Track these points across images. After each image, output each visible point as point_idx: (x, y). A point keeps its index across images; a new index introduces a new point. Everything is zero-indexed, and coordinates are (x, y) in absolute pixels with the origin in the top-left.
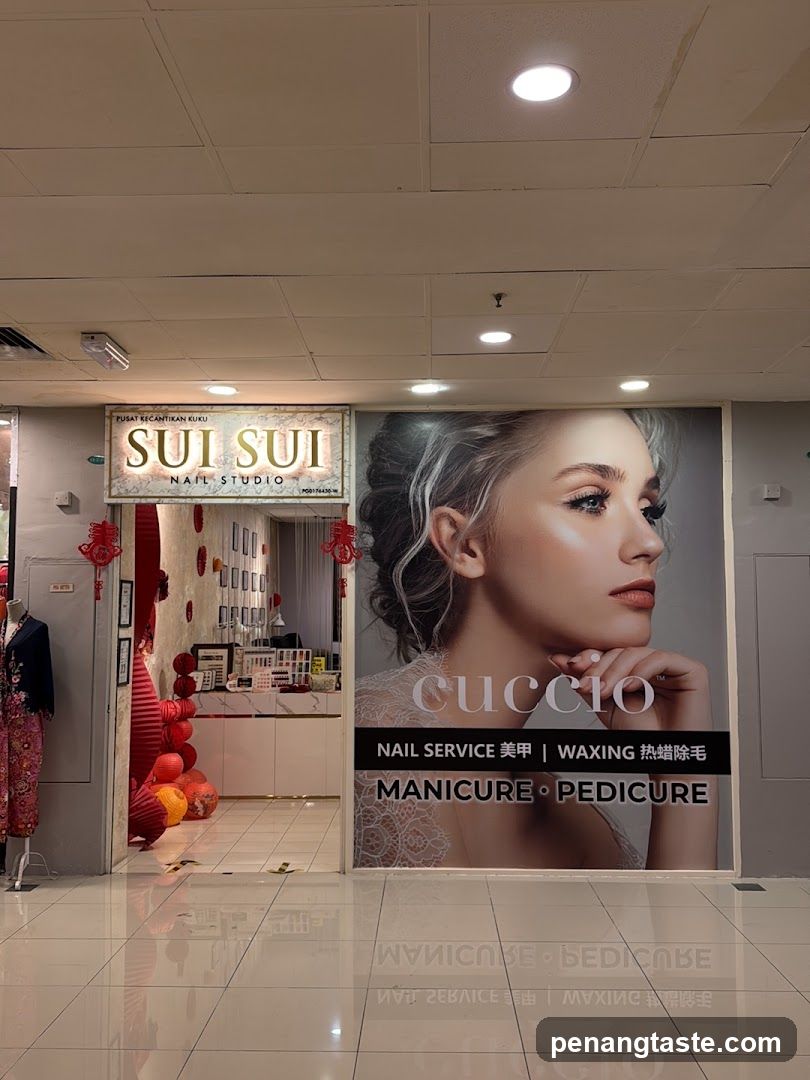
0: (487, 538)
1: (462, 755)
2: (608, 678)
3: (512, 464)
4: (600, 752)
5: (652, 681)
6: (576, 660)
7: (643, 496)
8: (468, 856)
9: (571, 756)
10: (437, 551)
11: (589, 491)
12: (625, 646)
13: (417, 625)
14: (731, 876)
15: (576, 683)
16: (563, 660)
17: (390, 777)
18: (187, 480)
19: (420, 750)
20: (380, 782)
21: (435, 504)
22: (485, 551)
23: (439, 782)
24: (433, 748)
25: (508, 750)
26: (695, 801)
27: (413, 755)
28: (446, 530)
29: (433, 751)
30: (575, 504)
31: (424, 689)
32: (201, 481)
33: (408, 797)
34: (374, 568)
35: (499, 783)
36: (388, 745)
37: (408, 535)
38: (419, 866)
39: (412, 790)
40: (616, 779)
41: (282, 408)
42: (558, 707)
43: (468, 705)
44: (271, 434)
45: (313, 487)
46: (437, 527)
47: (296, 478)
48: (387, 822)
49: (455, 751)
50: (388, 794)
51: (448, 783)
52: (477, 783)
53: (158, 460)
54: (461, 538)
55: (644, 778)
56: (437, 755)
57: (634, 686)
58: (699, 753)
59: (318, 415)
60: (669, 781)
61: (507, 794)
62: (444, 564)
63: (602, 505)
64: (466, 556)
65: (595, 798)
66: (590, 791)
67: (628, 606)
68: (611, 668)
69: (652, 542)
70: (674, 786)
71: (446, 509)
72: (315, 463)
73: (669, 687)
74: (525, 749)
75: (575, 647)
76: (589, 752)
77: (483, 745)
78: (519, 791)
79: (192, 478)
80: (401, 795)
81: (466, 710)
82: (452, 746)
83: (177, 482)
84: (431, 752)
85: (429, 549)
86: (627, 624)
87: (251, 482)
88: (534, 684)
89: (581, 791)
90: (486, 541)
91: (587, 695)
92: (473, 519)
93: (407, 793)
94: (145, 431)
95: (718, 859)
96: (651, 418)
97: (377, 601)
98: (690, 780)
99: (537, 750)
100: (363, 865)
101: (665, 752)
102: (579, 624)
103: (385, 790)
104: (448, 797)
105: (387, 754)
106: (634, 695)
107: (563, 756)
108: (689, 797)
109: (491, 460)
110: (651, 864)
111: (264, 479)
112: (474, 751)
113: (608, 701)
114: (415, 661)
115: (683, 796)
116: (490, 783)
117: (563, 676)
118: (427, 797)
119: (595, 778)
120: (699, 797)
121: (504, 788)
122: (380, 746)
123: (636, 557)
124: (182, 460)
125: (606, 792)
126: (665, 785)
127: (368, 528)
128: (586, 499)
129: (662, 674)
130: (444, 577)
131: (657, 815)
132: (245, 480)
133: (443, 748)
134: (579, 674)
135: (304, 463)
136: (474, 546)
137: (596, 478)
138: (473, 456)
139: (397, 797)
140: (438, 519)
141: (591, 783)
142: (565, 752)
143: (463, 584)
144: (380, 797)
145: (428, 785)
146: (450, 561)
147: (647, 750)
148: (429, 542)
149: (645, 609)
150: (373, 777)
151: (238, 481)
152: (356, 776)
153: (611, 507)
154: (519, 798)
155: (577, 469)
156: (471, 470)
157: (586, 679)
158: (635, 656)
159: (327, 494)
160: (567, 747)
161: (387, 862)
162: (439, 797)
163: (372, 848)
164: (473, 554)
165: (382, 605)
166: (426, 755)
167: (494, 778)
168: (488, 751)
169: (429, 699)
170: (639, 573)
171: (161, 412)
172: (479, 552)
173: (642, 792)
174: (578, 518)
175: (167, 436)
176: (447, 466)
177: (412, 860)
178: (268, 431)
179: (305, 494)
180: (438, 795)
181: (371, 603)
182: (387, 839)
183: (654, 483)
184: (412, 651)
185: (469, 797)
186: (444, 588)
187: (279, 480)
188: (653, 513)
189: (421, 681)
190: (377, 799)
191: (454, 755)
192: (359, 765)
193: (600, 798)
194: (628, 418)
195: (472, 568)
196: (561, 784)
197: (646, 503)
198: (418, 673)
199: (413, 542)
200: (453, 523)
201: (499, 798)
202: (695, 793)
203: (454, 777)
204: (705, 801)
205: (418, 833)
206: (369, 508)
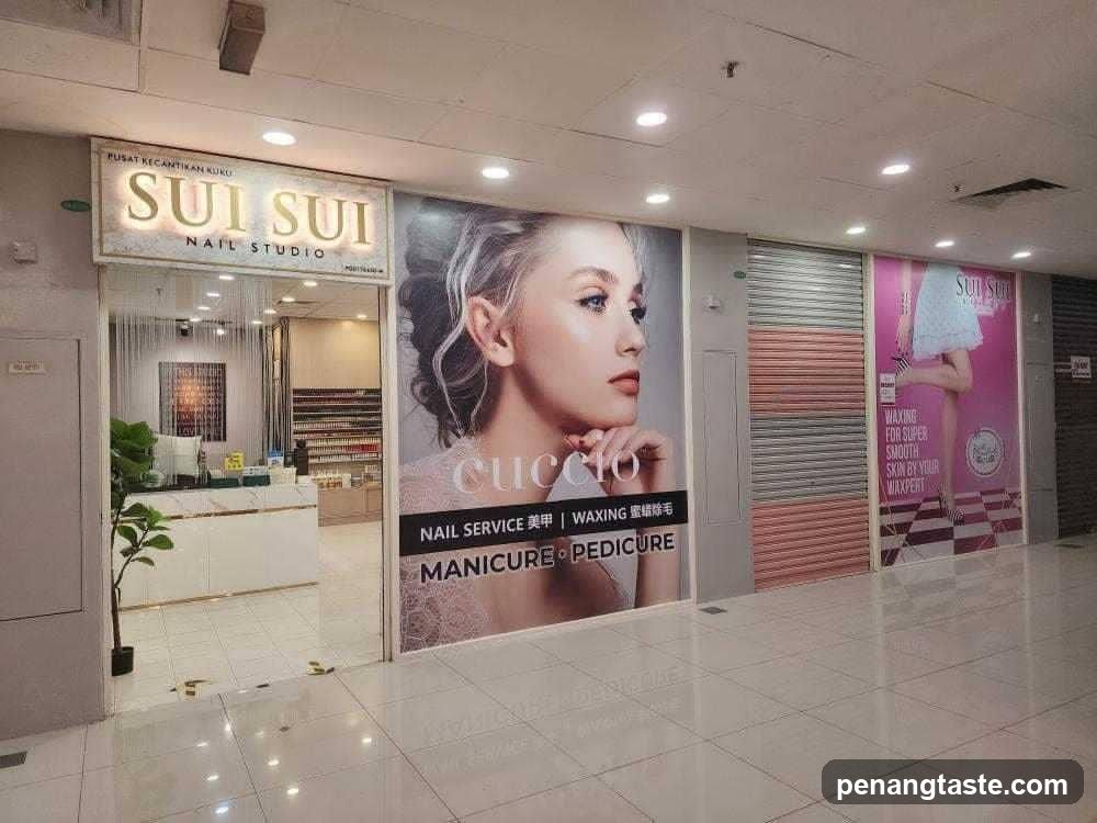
0: (515, 329)
1: (496, 531)
2: (608, 450)
3: (535, 260)
4: (603, 516)
5: (638, 453)
6: (585, 438)
7: (633, 299)
8: (502, 623)
9: (582, 521)
10: (472, 340)
11: (594, 292)
12: (619, 425)
13: (454, 409)
14: (690, 606)
15: (585, 459)
16: (575, 439)
17: (431, 560)
18: (208, 243)
19: (460, 530)
20: (423, 566)
21: (471, 294)
22: (514, 341)
23: (478, 560)
24: (471, 527)
25: (534, 521)
26: (666, 547)
27: (453, 536)
28: (481, 320)
29: (472, 530)
30: (584, 302)
31: (464, 473)
32: (226, 246)
33: (451, 576)
34: (413, 355)
35: (527, 553)
36: (431, 529)
37: (446, 325)
38: (461, 640)
39: (453, 569)
41: (321, 174)
42: (576, 482)
43: (502, 485)
44: (312, 200)
45: (357, 264)
46: (473, 316)
47: (339, 252)
48: (430, 603)
49: (491, 528)
50: (431, 577)
51: (485, 558)
52: (509, 555)
53: (171, 214)
54: (494, 328)
55: (632, 533)
56: (476, 534)
57: (626, 458)
58: (668, 509)
60: (650, 532)
61: (534, 561)
62: (479, 353)
63: (603, 304)
64: (498, 345)
65: (599, 554)
66: (596, 550)
67: (622, 392)
68: (610, 445)
69: (637, 339)
70: (652, 537)
71: (480, 299)
72: (362, 239)
73: (649, 457)
74: (547, 519)
75: (584, 428)
76: (595, 516)
77: (513, 520)
78: (543, 557)
79: (215, 242)
80: (443, 575)
81: (500, 489)
82: (488, 523)
83: (195, 244)
84: (470, 532)
85: (465, 338)
86: (619, 407)
87: (288, 252)
88: (554, 462)
89: (590, 550)
90: (514, 331)
91: (593, 469)
92: (504, 310)
93: (449, 573)
94: (153, 177)
95: (681, 592)
96: (637, 233)
97: (418, 388)
98: (663, 530)
99: (556, 519)
100: (408, 649)
101: (648, 510)
102: (586, 408)
103: (428, 572)
104: (485, 572)
105: (430, 537)
106: (625, 466)
107: (576, 522)
108: (662, 545)
109: (517, 257)
110: (639, 603)
111: (302, 252)
112: (506, 526)
113: (608, 473)
114: (454, 446)
115: (658, 545)
116: (520, 554)
117: (576, 453)
118: (466, 574)
119: (599, 537)
120: (668, 544)
121: (531, 556)
122: (423, 531)
123: (627, 351)
124: (201, 218)
125: (607, 549)
126: (646, 538)
127: (408, 314)
128: (591, 299)
129: (644, 448)
130: (479, 366)
131: (641, 563)
132: (280, 250)
133: (480, 526)
134: (587, 450)
135: (346, 238)
136: (505, 336)
137: (598, 280)
138: (502, 250)
139: (440, 578)
140: (475, 307)
141: (596, 543)
142: (578, 518)
143: (496, 372)
144: (423, 581)
145: (467, 562)
146: (483, 349)
147: (635, 511)
148: (466, 331)
149: (632, 394)
150: (416, 562)
151: (272, 250)
152: (401, 564)
153: (609, 306)
154: (543, 564)
155: (584, 271)
156: (500, 263)
157: (592, 456)
158: (626, 434)
159: (372, 274)
160: (579, 514)
161: (433, 639)
162: (478, 573)
163: (417, 631)
164: (504, 344)
165: (423, 391)
166: (466, 535)
167: (522, 547)
168: (518, 524)
169: (468, 481)
170: (627, 364)
171: (173, 157)
172: (508, 342)
173: (630, 546)
174: (585, 315)
175: (183, 186)
176: (480, 257)
177: (453, 635)
178: (309, 197)
179: (348, 272)
180: (477, 571)
181: (412, 389)
182: (430, 620)
183: (639, 288)
184: (452, 437)
185: (503, 569)
186: (478, 377)
187: (319, 253)
188: (638, 314)
189: (460, 465)
190: (421, 584)
191: (489, 532)
192: (404, 552)
193: (603, 556)
194: (620, 229)
195: (503, 357)
196: (575, 546)
197: (634, 306)
198: (458, 457)
199: (451, 329)
200: (487, 314)
201: (527, 566)
202: (666, 541)
203: (489, 551)
204: (672, 547)
205: (459, 609)
206: (408, 293)
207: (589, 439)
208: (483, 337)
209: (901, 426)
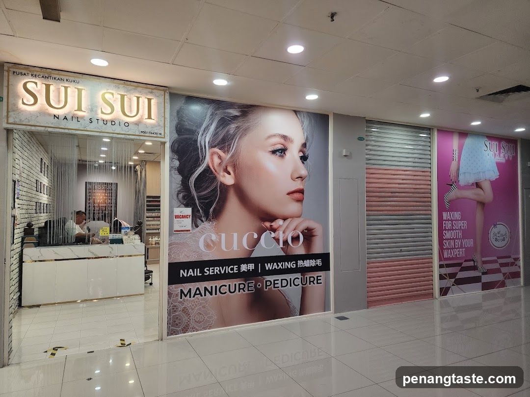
0: (235, 166)
1: (223, 272)
2: (286, 230)
3: (247, 130)
4: (282, 265)
5: (302, 232)
6: (273, 224)
7: (301, 151)
8: (224, 322)
9: (271, 269)
10: (211, 171)
11: (279, 147)
12: (292, 217)
13: (202, 208)
14: (330, 315)
15: (273, 235)
16: (268, 224)
17: (186, 287)
18: (65, 118)
19: (202, 272)
20: (181, 290)
21: (212, 147)
22: (234, 171)
23: (212, 287)
24: (209, 270)
25: (244, 268)
26: (317, 283)
27: (199, 274)
28: (216, 160)
30: (274, 152)
31: (205, 241)
32: (75, 120)
33: (196, 296)
34: (179, 178)
35: (239, 284)
36: (186, 270)
37: (197, 162)
38: (201, 330)
39: (198, 292)
40: (288, 277)
41: (129, 83)
42: (267, 247)
43: (226, 249)
44: (123, 97)
45: (147, 130)
46: (212, 158)
47: (137, 124)
48: (185, 310)
49: (220, 271)
50: (186, 296)
51: (216, 287)
52: (229, 285)
53: (45, 102)
54: (224, 165)
55: (299, 275)
56: (211, 273)
57: (296, 235)
58: (319, 262)
59: (150, 90)
60: (308, 276)
61: (243, 289)
62: (215, 178)
63: (285, 153)
64: (226, 174)
65: (280, 286)
66: (278, 284)
67: (293, 199)
68: (287, 227)
69: (303, 172)
70: (310, 277)
71: (216, 150)
72: (150, 117)
73: (309, 235)
74: (251, 266)
75: (272, 218)
76: (278, 266)
77: (233, 267)
78: (248, 287)
79: (69, 117)
80: (192, 295)
82: (218, 268)
83: (58, 118)
84: (208, 272)
85: (208, 170)
86: (293, 208)
87: (109, 124)
88: (256, 236)
89: (274, 284)
90: (235, 167)
91: (277, 240)
92: (229, 155)
93: (195, 294)
94: (36, 83)
95: (325, 307)
96: (304, 116)
97: (181, 196)
98: (315, 274)
99: (256, 267)
100: (172, 334)
101: (308, 263)
102: (274, 208)
103: (184, 293)
104: (216, 294)
105: (185, 275)
106: (295, 239)
107: (267, 269)
108: (315, 282)
109: (238, 127)
110: (302, 313)
111: (117, 122)
112: (228, 270)
113: (286, 242)
114: (200, 227)
115: (313, 282)
116: (235, 285)
117: (268, 231)
118: (205, 295)
119: (280, 277)
120: (319, 281)
121: (242, 286)
122: (182, 271)
123: (297, 178)
124: (62, 104)
125: (284, 283)
126: (306, 277)
127: (176, 157)
128: (278, 150)
129: (306, 229)
130: (215, 184)
132: (105, 122)
133: (214, 269)
134: (274, 230)
135: (142, 116)
136: (230, 169)
137: (282, 141)
138: (229, 124)
139: (190, 297)
140: (212, 154)
141: (278, 280)
142: (269, 266)
143: (224, 188)
144: (181, 298)
145: (206, 289)
146: (218, 176)
147: (300, 263)
148: (208, 166)
149: (300, 201)
150: (177, 288)
151: (101, 123)
152: (169, 288)
153: (288, 154)
154: (248, 290)
155: (274, 136)
156: (228, 131)
157: (277, 232)
158: (296, 222)
159: (155, 135)
160: (269, 264)
161: (185, 330)
162: (211, 294)
163: (177, 325)
164: (229, 173)
165: (184, 197)
166: (205, 274)
167: (237, 282)
168: (235, 269)
169: (207, 246)
170: (298, 185)
171: (47, 73)
172: (232, 173)
173: (298, 282)
174: (275, 158)
175: (52, 88)
176: (217, 128)
177: (197, 328)
178: (121, 95)
179: (142, 134)
180: (211, 293)
181: (177, 196)
182: (185, 318)
183: (304, 145)
184: (199, 221)
185: (226, 292)
186: (215, 190)
187: (127, 124)
188: (304, 158)
189: (203, 237)
190: (180, 299)
191: (219, 273)
192: (170, 282)
193: (282, 287)
194: (295, 114)
195: (229, 180)
197: (301, 154)
198: (202, 233)
199: (199, 165)
200: (220, 157)
201: (239, 292)
202: (318, 280)
203: (218, 283)
204: (321, 283)
205: (201, 314)
206: (176, 145)
207: (275, 224)
208: (217, 170)
209: (452, 221)
